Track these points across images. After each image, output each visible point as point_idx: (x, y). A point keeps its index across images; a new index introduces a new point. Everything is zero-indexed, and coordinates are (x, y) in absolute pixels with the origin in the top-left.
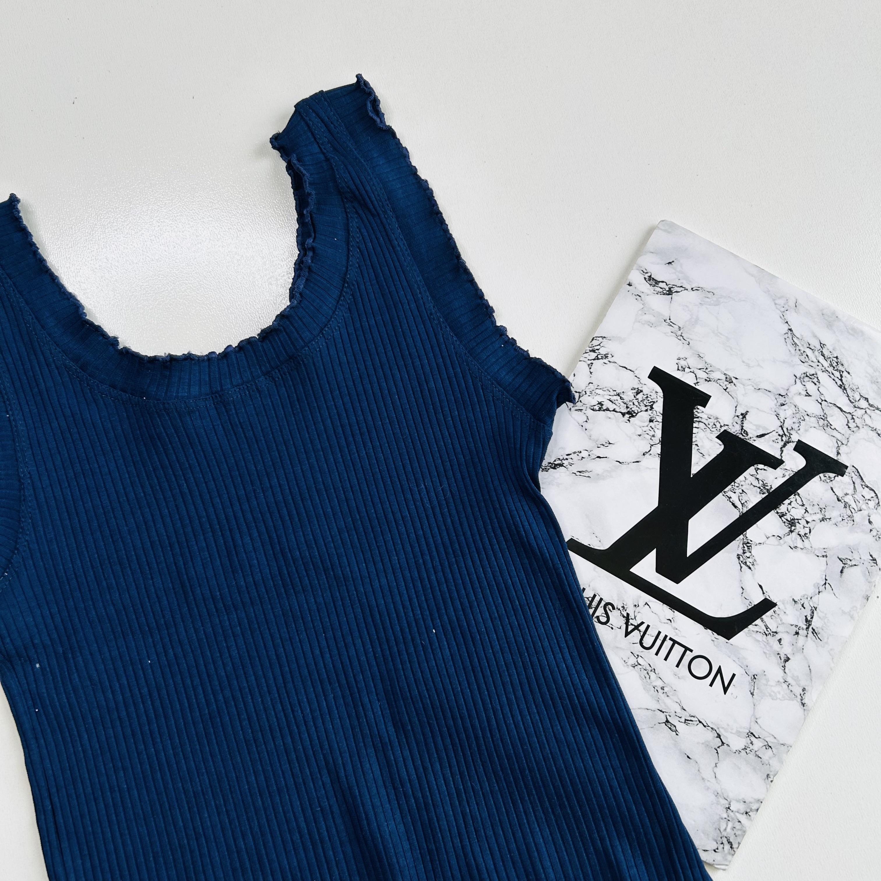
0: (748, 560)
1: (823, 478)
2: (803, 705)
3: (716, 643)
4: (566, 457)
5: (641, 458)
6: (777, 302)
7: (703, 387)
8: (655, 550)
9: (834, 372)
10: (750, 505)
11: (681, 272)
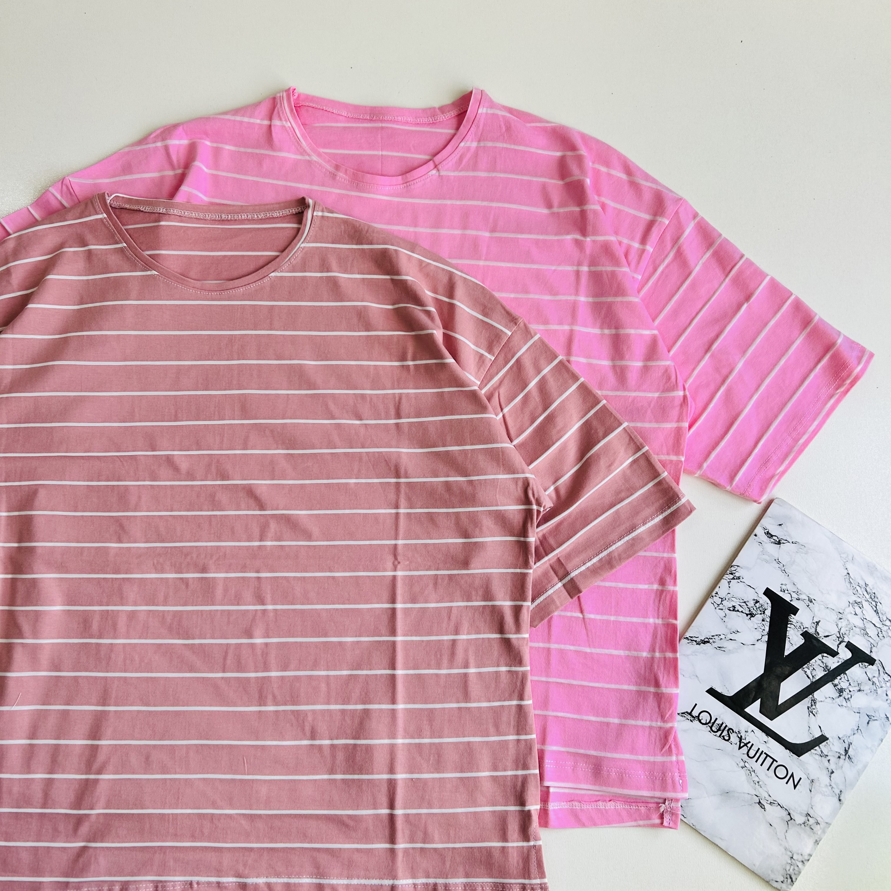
0: (814, 711)
1: (861, 665)
2: (840, 800)
3: (791, 758)
4: (711, 637)
5: (756, 643)
6: (842, 555)
7: (795, 603)
8: (760, 700)
9: (872, 602)
10: (817, 678)
11: (786, 531)
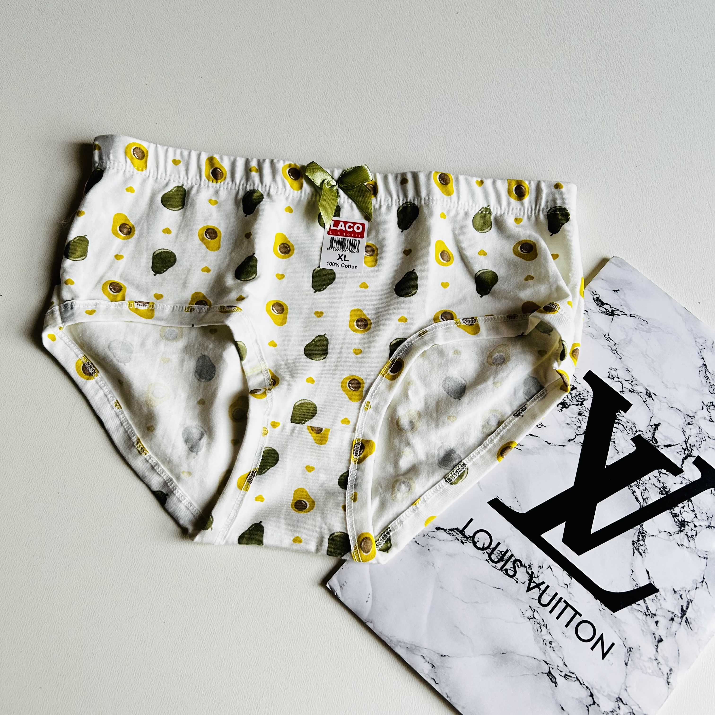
0: (641, 548)
1: (713, 492)
2: (668, 683)
3: (602, 613)
5: (566, 443)
6: (697, 340)
7: (626, 396)
8: (564, 523)
10: (650, 502)
11: (623, 300)
